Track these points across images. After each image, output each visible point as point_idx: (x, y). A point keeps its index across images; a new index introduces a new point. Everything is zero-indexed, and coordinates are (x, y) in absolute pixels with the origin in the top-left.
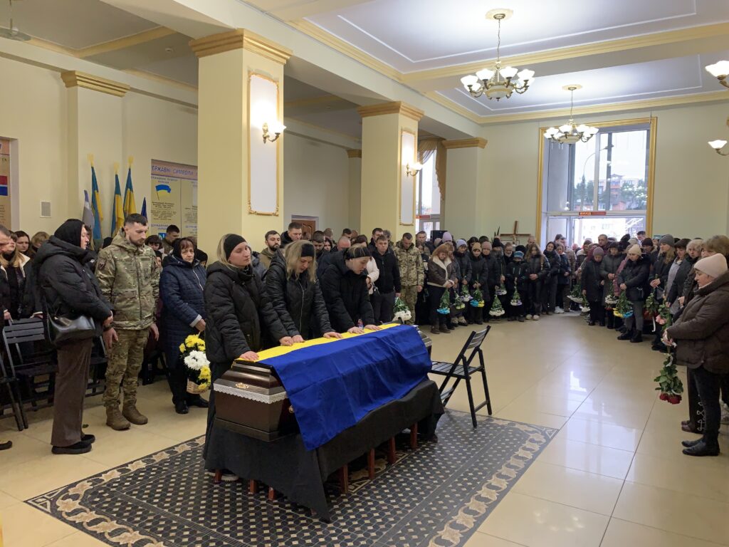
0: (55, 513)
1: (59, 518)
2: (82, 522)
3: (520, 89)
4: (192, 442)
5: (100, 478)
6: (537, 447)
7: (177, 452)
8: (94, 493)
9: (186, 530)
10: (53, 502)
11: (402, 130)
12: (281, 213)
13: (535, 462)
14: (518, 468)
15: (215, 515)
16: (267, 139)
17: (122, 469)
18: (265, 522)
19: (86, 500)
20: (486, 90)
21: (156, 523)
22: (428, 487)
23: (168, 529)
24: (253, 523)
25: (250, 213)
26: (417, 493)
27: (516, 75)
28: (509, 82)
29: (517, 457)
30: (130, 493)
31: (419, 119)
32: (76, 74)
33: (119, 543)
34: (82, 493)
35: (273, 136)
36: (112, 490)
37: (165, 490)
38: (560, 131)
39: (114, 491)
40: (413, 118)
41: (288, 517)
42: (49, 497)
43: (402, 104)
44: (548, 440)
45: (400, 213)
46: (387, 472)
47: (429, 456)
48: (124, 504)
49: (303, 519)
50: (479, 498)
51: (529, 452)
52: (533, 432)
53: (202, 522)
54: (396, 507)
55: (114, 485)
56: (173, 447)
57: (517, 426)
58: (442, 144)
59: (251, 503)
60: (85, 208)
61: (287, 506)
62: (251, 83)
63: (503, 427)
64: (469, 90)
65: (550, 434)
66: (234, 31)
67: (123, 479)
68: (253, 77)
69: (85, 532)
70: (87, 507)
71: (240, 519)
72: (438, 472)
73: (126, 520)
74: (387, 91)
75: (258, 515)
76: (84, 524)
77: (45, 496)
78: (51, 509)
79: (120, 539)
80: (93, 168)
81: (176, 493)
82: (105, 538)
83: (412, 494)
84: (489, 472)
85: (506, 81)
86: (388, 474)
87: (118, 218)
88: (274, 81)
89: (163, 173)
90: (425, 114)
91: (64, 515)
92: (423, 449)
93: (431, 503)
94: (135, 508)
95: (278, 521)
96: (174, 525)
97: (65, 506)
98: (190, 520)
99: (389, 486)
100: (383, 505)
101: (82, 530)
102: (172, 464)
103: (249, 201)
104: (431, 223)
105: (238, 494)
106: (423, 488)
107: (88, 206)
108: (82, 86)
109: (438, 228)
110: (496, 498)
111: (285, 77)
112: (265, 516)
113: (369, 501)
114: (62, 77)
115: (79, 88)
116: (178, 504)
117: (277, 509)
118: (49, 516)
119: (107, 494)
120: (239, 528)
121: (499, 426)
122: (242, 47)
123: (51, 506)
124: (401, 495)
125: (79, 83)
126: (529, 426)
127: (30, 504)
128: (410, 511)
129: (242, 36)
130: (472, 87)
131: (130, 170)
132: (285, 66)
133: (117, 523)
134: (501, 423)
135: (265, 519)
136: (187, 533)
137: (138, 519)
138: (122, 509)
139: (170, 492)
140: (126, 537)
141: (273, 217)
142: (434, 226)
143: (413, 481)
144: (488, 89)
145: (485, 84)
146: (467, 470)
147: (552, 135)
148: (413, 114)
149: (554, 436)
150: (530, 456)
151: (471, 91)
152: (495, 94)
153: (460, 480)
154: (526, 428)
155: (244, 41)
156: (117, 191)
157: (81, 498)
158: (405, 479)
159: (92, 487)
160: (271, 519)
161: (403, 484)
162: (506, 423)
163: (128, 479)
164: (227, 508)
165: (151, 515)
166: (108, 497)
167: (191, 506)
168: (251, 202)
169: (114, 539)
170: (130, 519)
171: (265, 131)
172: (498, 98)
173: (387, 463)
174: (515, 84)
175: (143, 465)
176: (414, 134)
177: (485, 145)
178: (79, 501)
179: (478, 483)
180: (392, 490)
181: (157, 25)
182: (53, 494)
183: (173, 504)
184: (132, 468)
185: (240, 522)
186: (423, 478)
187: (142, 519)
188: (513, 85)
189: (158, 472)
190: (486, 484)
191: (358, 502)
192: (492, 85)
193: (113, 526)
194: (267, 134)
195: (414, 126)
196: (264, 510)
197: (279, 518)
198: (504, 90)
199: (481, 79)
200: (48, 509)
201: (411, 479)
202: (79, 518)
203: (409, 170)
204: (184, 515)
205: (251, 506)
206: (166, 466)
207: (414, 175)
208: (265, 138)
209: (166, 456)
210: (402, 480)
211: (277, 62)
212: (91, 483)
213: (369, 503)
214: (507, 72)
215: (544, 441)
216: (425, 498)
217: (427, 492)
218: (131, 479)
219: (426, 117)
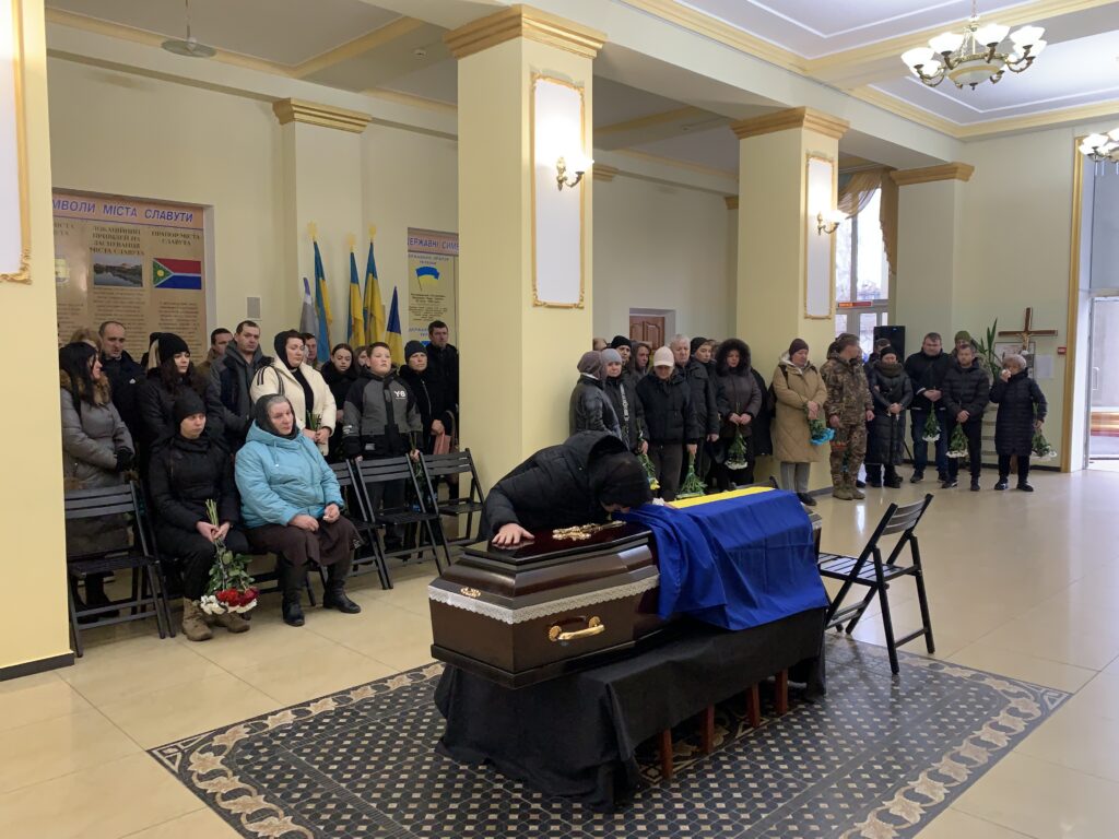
0: (184, 775)
1: (185, 783)
2: (216, 793)
3: (1016, 63)
4: (415, 673)
5: (265, 722)
6: (1020, 726)
7: (389, 688)
8: (247, 745)
9: (364, 823)
10: (186, 756)
11: (808, 156)
12: (589, 303)
13: (1010, 755)
14: (976, 762)
15: (415, 801)
16: (564, 184)
17: (300, 710)
18: (492, 822)
19: (233, 757)
20: (949, 71)
21: (321, 806)
22: (791, 785)
23: (336, 818)
24: (471, 822)
25: (536, 305)
26: (767, 795)
27: (1007, 39)
28: (994, 52)
29: (977, 741)
30: (299, 751)
31: (840, 135)
32: (293, 102)
33: (257, 833)
34: (231, 744)
35: (572, 178)
36: (275, 742)
37: (352, 750)
38: (1110, 140)
39: (278, 746)
40: (827, 134)
41: (534, 817)
42: (182, 747)
43: (808, 111)
44: (1046, 713)
45: (805, 299)
46: (723, 750)
47: (806, 726)
48: (286, 767)
49: (556, 822)
50: (885, 816)
51: (1003, 733)
52: (1019, 695)
53: (391, 811)
54: (723, 816)
55: (281, 735)
56: (385, 680)
57: (987, 681)
58: (890, 179)
59: (478, 785)
60: (305, 304)
61: (535, 796)
62: (536, 92)
63: (959, 680)
64: (918, 75)
65: (1052, 701)
66: (507, 9)
67: (297, 727)
68: (540, 83)
69: (215, 810)
70: (231, 768)
71: (452, 811)
72: (816, 758)
73: (278, 795)
74: (779, 92)
75: (484, 810)
76: (218, 796)
77: (179, 745)
78: (180, 767)
79: (261, 827)
80: (315, 244)
81: (366, 759)
82: (240, 822)
83: (758, 795)
84: (913, 767)
85: (988, 50)
86: (721, 754)
87: (355, 319)
88: (575, 87)
89: (426, 248)
90: (852, 127)
91: (194, 778)
92: (797, 713)
93: (790, 817)
94: (298, 777)
95: (514, 822)
96: (348, 811)
97: (202, 763)
98: (374, 805)
99: (721, 779)
100: (702, 811)
101: (210, 805)
102: (375, 707)
103: (534, 286)
104: (875, 315)
105: (461, 768)
106: (782, 787)
107: (310, 300)
108: (301, 121)
109: (885, 323)
110: (919, 818)
111: (595, 78)
112: (494, 811)
113: (678, 801)
114: (274, 109)
115: (297, 124)
116: (364, 776)
117: (517, 801)
118: (173, 778)
119: (265, 750)
120: (446, 828)
121: (951, 677)
122: (519, 35)
123: (182, 761)
124: (737, 795)
125: (296, 116)
126: (1012, 682)
127: (154, 755)
128: (747, 827)
129: (520, 16)
130: (922, 69)
131: (372, 244)
132: (595, 60)
133: (265, 799)
134: (957, 673)
135: (493, 817)
136: (363, 828)
137: (297, 795)
138: (280, 777)
139: (358, 755)
140: (270, 824)
141: (575, 311)
142: (879, 319)
143: (766, 771)
144: (951, 68)
145: (947, 60)
146: (873, 759)
147: (1095, 148)
148: (826, 127)
149: (1058, 706)
150: (1003, 741)
151: (922, 77)
152: (967, 77)
153: (856, 776)
154: (1006, 686)
155: (523, 24)
156: (354, 279)
157: (226, 752)
158: (751, 766)
159: (247, 736)
160: (503, 817)
161: (747, 776)
162: (968, 674)
163: (303, 727)
164: (438, 790)
165: (318, 791)
166: (265, 754)
167: (383, 781)
168: (538, 287)
169: (251, 827)
170: (286, 796)
171: (562, 170)
172: (973, 85)
173: (726, 733)
174: (1007, 56)
175: (331, 705)
176: (831, 161)
177: (970, 174)
178: (222, 757)
179: (890, 785)
180: (724, 784)
181: (398, 14)
182: (191, 742)
183: (356, 776)
184: (314, 710)
185: (451, 817)
186: (785, 767)
187: (302, 797)
188: (1001, 58)
189: (350, 720)
190: (903, 789)
191: (658, 801)
192: (960, 61)
193: (258, 804)
194: (564, 175)
195: (831, 148)
196: (495, 801)
197: (516, 817)
198: (984, 68)
199: (939, 52)
200: (175, 768)
201: (762, 767)
202: (214, 785)
203: (822, 224)
204: (367, 796)
205: (478, 791)
206: (366, 710)
207: (831, 232)
208: (560, 182)
209: (371, 693)
210: (746, 767)
211: (581, 54)
212: (248, 730)
213: (678, 806)
214: (987, 34)
215: (1038, 713)
216: (780, 805)
217: (787, 795)
218: (307, 727)
219: (852, 130)
